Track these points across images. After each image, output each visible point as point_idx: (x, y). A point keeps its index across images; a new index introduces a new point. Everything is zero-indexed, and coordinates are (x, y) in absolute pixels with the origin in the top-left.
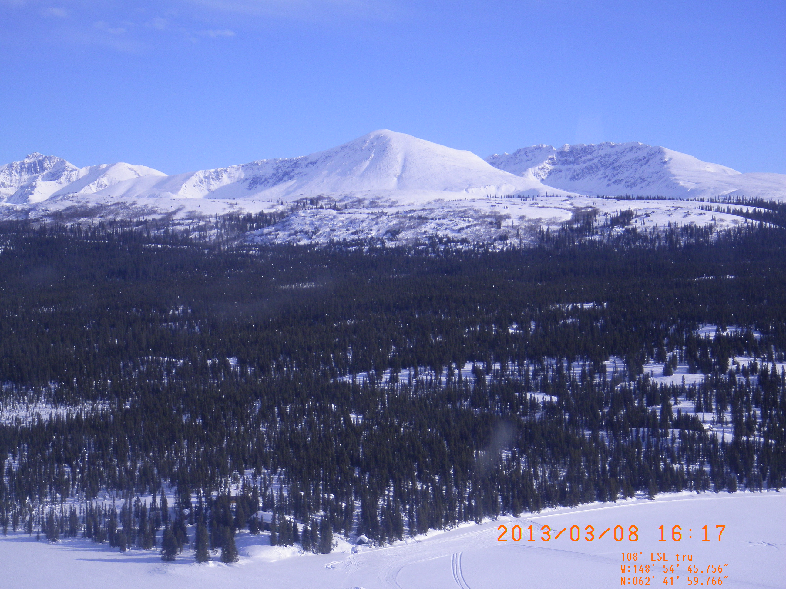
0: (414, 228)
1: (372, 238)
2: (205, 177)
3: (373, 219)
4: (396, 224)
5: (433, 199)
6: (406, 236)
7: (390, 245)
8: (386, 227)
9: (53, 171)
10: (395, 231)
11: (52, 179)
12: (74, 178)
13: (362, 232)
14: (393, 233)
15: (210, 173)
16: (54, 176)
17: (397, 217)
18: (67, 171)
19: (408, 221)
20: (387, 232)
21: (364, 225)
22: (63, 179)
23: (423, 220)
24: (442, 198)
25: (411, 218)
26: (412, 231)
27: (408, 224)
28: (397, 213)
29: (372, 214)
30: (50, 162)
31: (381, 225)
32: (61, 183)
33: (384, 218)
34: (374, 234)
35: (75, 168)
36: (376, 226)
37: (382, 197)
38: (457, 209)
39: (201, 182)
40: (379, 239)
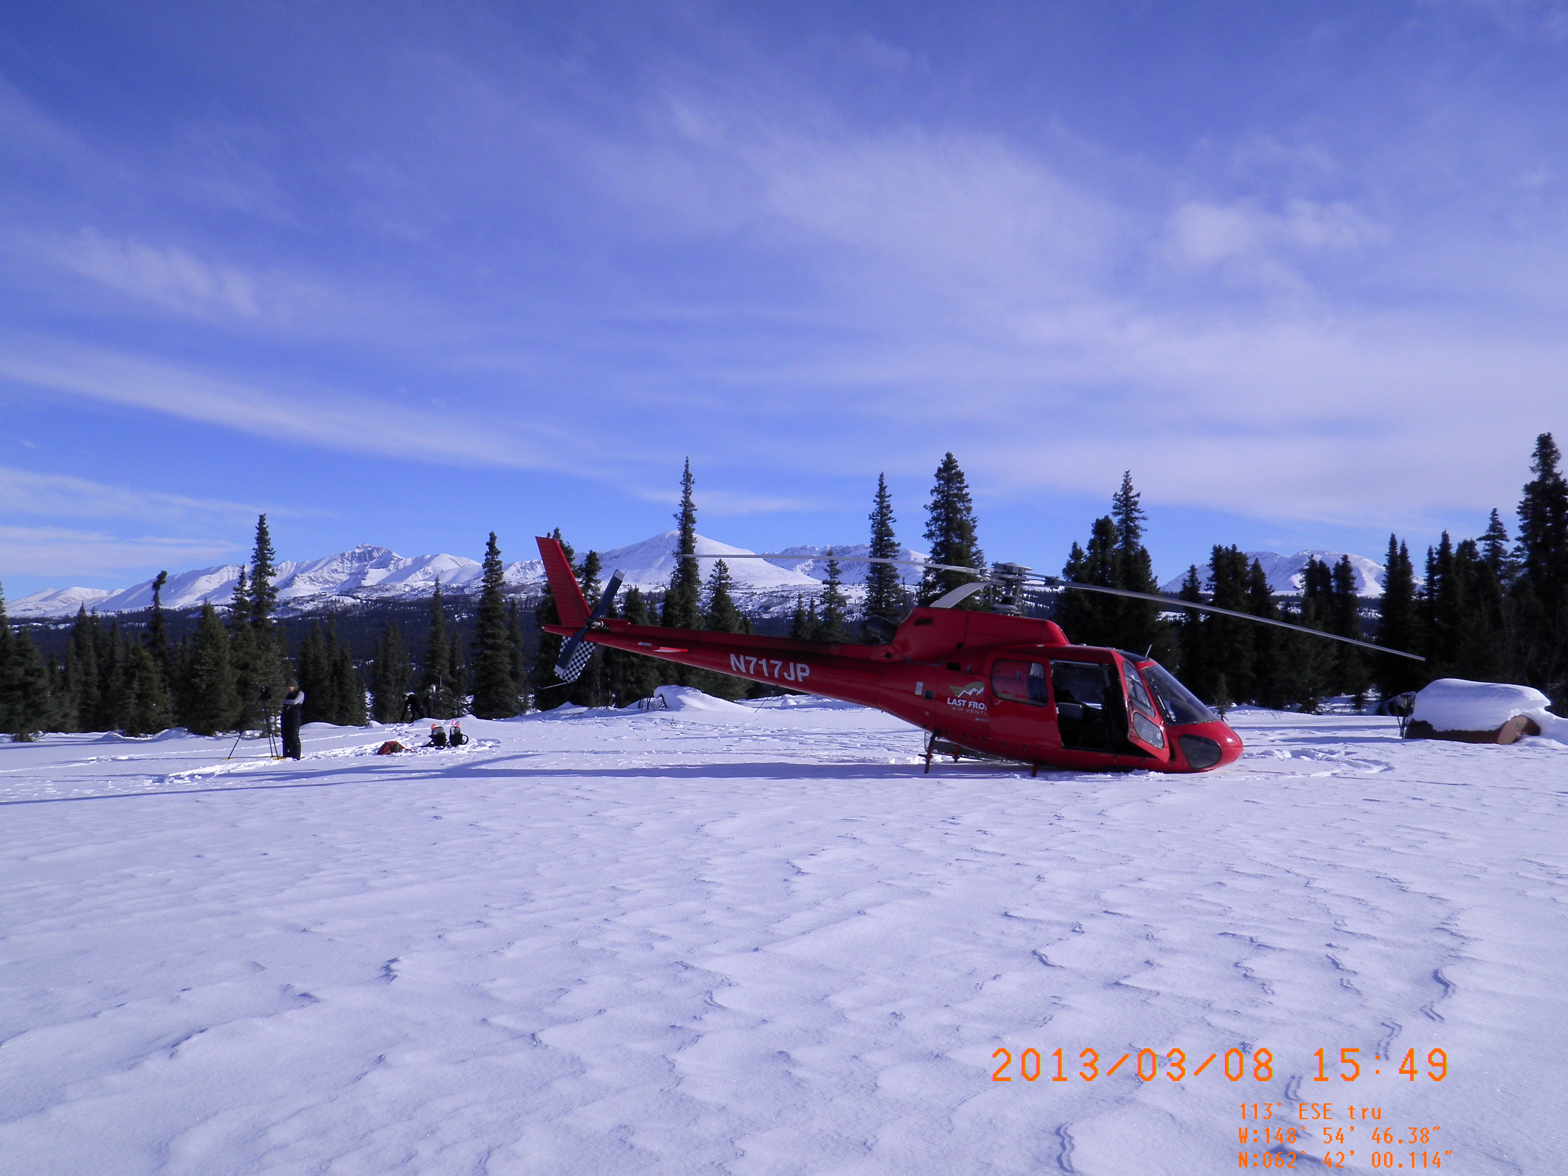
0: (781, 604)
1: (750, 611)
2: (522, 568)
3: (748, 597)
4: (766, 601)
5: (780, 584)
6: (775, 610)
7: (766, 616)
8: (759, 603)
9: (381, 560)
10: (767, 606)
11: (380, 566)
12: (401, 566)
13: (741, 606)
14: (766, 608)
15: (526, 563)
16: (383, 564)
17: (766, 596)
18: (394, 560)
19: (775, 599)
20: (760, 607)
21: (742, 601)
22: (391, 567)
23: (786, 599)
24: (786, 583)
25: (776, 596)
26: (780, 606)
27: (775, 602)
28: (764, 593)
29: (745, 593)
30: (378, 552)
31: (754, 602)
32: (389, 570)
33: (756, 597)
34: (750, 608)
35: (401, 558)
36: (751, 602)
37: (741, 582)
38: (810, 591)
39: (518, 571)
40: (755, 612)
